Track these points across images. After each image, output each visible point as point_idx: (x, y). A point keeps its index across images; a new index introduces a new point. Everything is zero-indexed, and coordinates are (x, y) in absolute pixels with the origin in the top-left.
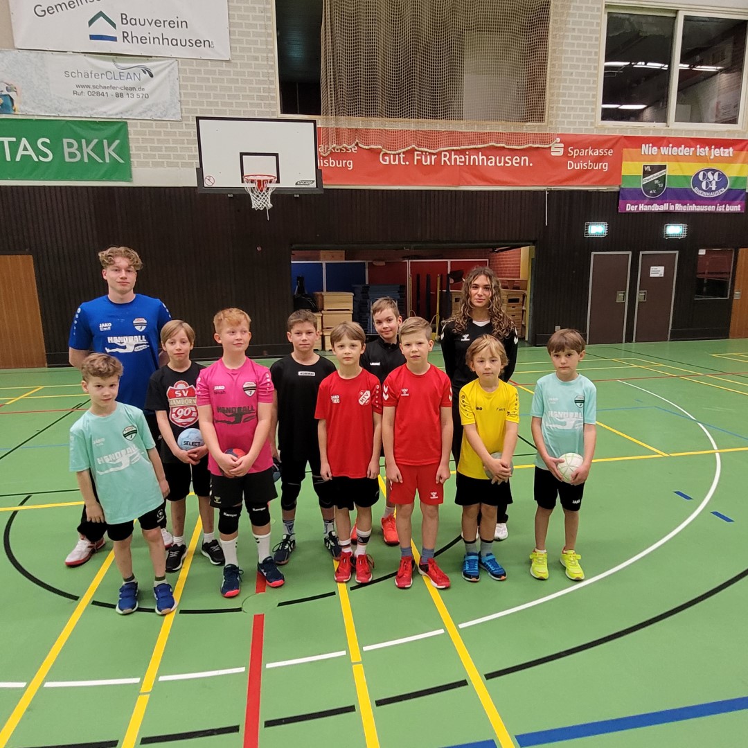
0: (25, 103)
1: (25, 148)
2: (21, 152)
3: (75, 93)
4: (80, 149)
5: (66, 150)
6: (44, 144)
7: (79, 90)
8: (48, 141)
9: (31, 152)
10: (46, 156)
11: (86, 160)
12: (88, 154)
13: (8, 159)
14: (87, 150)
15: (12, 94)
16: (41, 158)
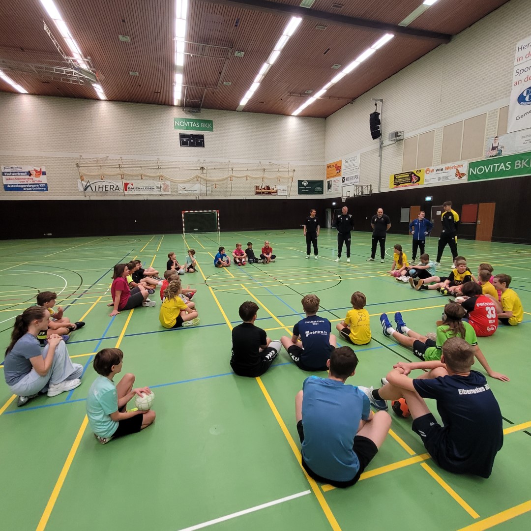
0: (505, 151)
1: (502, 167)
2: (500, 168)
3: (524, 143)
4: (521, 163)
5: (516, 165)
6: (509, 164)
7: (525, 142)
8: (510, 162)
9: (504, 168)
10: (508, 168)
11: (522, 167)
12: (524, 165)
13: (496, 171)
14: (524, 163)
15: (502, 149)
16: (507, 169)
